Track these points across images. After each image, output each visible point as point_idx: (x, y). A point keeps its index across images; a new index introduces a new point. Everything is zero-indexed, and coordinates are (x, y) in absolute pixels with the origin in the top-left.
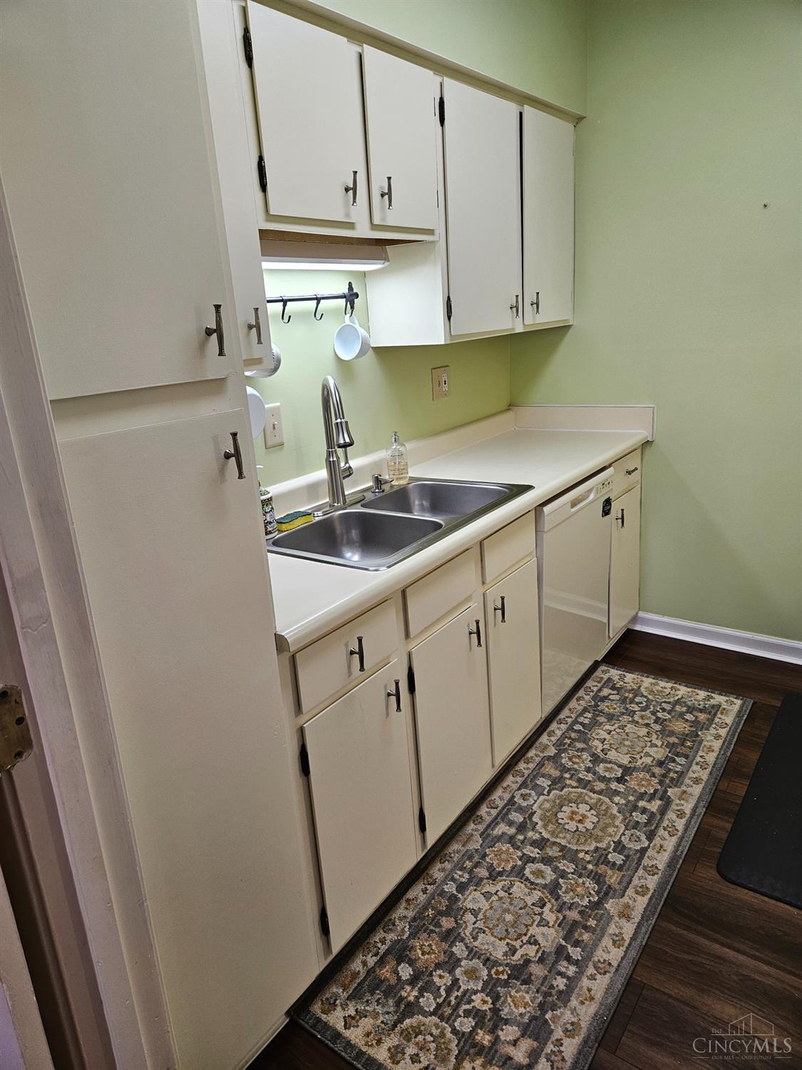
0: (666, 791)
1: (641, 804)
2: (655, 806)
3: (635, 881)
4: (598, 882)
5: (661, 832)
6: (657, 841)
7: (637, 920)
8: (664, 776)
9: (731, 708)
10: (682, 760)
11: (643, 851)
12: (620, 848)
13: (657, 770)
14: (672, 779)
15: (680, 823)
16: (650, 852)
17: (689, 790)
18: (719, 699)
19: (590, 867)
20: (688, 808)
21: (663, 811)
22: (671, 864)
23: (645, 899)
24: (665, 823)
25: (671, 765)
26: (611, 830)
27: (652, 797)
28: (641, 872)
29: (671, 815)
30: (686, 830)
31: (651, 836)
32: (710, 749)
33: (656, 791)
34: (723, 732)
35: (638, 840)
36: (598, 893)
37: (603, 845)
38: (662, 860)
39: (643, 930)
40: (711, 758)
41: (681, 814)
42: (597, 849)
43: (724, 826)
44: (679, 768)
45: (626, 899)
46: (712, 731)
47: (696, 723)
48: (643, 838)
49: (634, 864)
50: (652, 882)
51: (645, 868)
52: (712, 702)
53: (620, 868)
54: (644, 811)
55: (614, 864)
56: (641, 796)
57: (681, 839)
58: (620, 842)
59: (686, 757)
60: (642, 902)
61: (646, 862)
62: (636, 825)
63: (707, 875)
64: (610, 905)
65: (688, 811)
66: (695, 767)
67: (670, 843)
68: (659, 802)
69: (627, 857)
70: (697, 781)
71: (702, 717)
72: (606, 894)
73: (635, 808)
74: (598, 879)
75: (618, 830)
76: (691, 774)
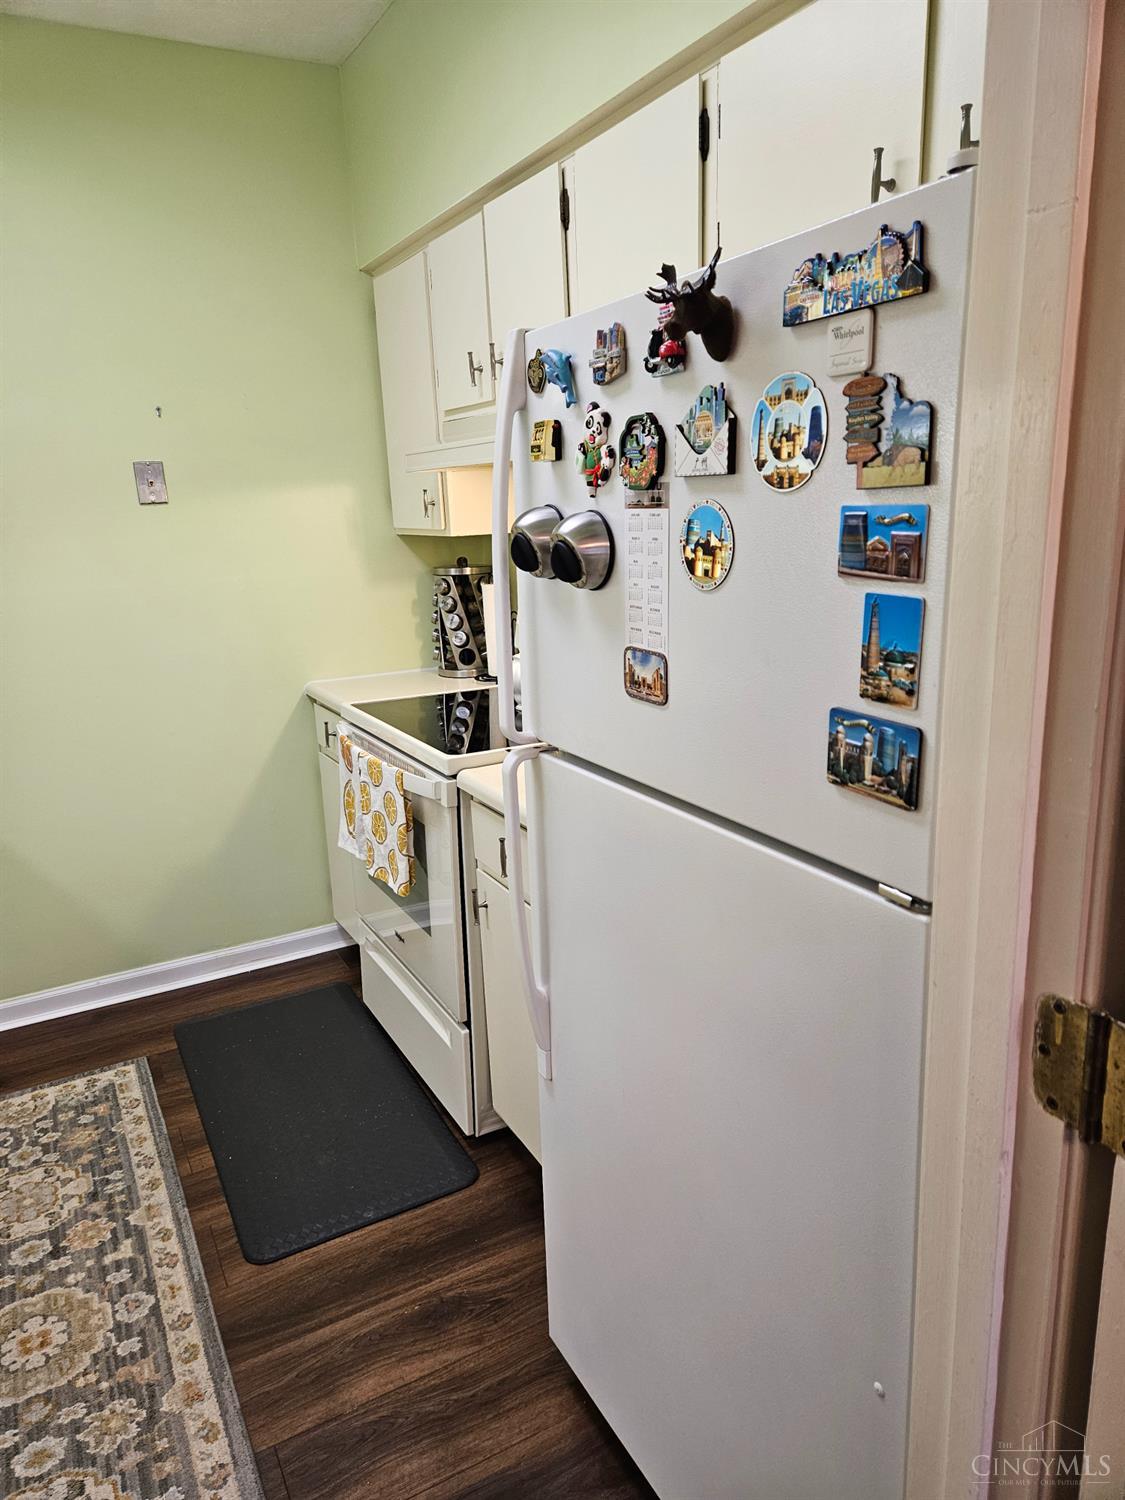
0: (126, 1224)
1: (108, 1260)
2: (126, 1250)
3: (174, 1351)
4: (130, 1394)
5: (158, 1272)
6: (162, 1286)
7: (211, 1390)
8: (110, 1207)
9: (128, 1079)
10: (117, 1175)
11: (155, 1310)
12: (122, 1331)
13: (96, 1207)
14: (123, 1204)
15: (174, 1246)
16: (164, 1305)
17: (152, 1201)
18: (105, 1077)
19: (104, 1385)
20: (167, 1222)
21: (142, 1248)
22: (198, 1298)
23: (202, 1359)
24: (155, 1259)
25: (109, 1189)
26: (94, 1321)
27: (115, 1242)
28: (171, 1336)
29: (155, 1245)
30: (185, 1248)
31: (150, 1287)
32: (141, 1140)
33: (114, 1231)
34: (140, 1111)
35: (138, 1303)
36: (140, 1405)
37: (99, 1346)
38: (185, 1302)
39: (226, 1393)
40: (149, 1148)
41: (165, 1235)
42: (95, 1358)
43: (219, 1213)
44: (120, 1186)
45: (180, 1381)
46: (127, 1118)
47: (98, 1121)
48: (143, 1295)
49: (157, 1334)
50: (194, 1335)
51: (173, 1328)
52: (100, 1085)
53: (144, 1353)
54: (118, 1265)
55: (132, 1355)
56: (101, 1251)
57: (187, 1259)
58: (118, 1325)
59: (119, 1166)
60: (201, 1366)
61: (167, 1319)
62: (122, 1289)
63: (243, 1276)
64: (167, 1404)
65: (171, 1225)
66: (139, 1172)
67: (179, 1275)
68: (128, 1242)
69: (142, 1333)
70: (153, 1185)
71: (101, 1109)
72: (152, 1396)
73: (104, 1271)
74: (127, 1389)
75: (103, 1314)
76: (140, 1183)
